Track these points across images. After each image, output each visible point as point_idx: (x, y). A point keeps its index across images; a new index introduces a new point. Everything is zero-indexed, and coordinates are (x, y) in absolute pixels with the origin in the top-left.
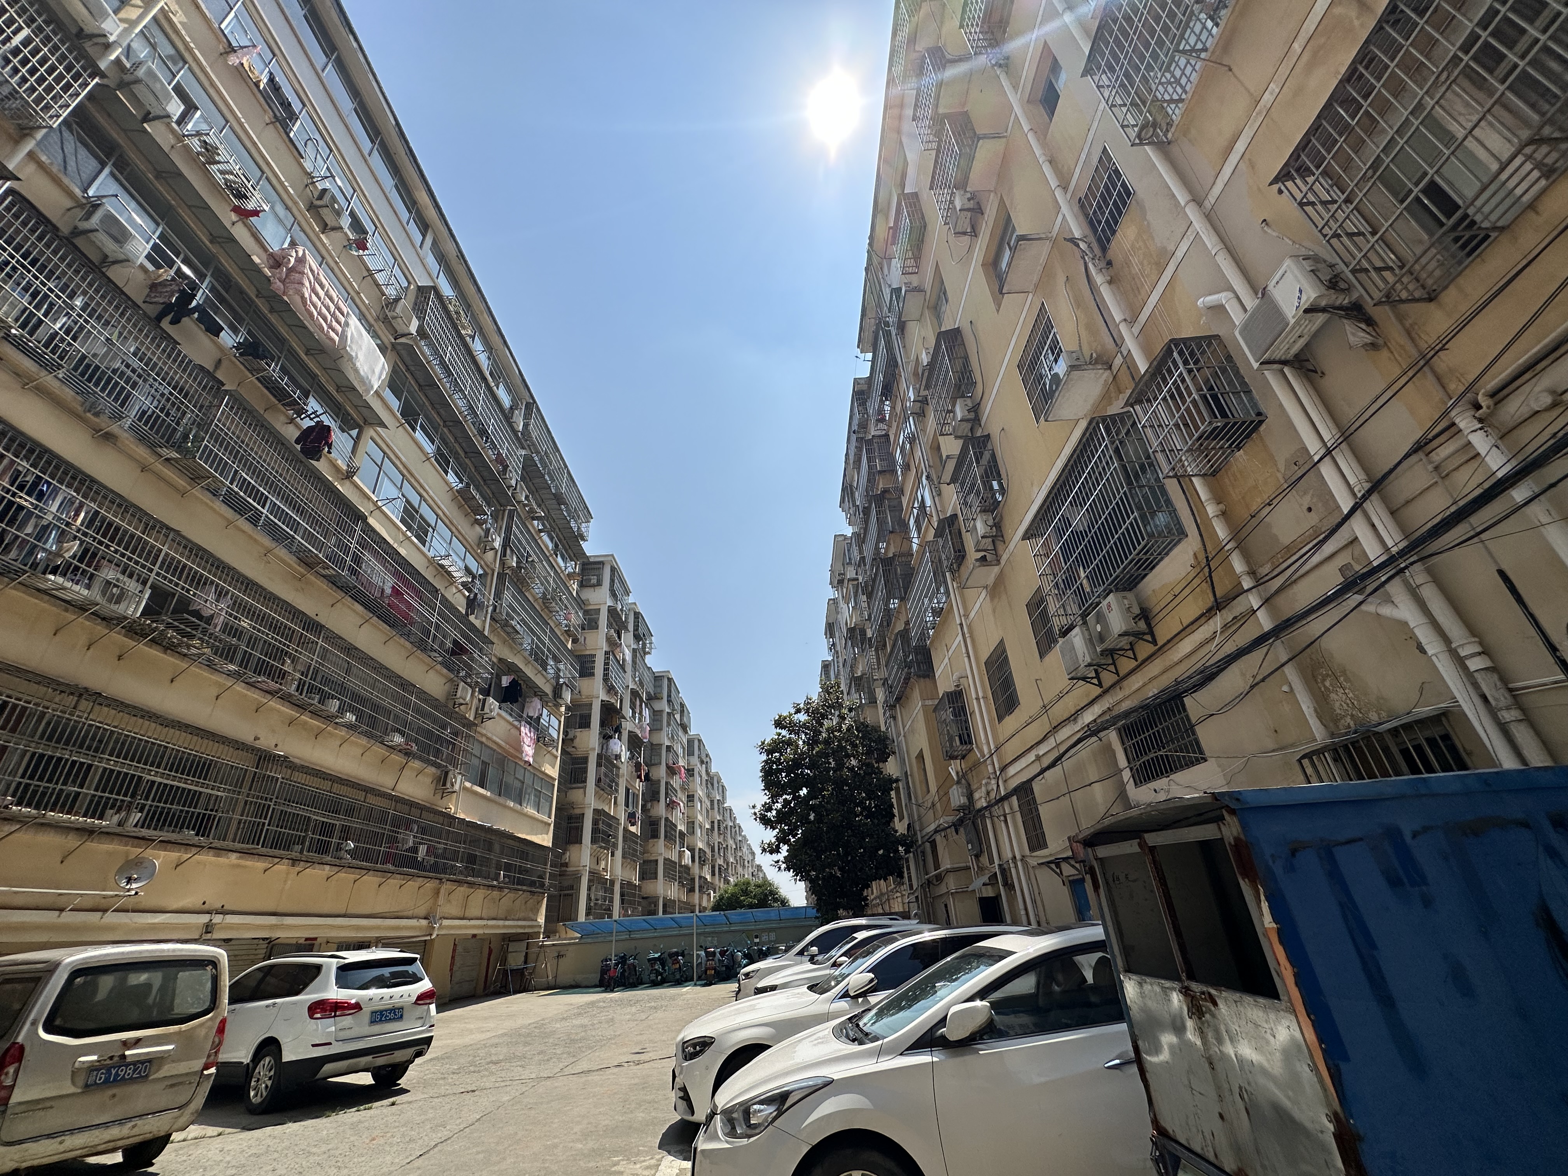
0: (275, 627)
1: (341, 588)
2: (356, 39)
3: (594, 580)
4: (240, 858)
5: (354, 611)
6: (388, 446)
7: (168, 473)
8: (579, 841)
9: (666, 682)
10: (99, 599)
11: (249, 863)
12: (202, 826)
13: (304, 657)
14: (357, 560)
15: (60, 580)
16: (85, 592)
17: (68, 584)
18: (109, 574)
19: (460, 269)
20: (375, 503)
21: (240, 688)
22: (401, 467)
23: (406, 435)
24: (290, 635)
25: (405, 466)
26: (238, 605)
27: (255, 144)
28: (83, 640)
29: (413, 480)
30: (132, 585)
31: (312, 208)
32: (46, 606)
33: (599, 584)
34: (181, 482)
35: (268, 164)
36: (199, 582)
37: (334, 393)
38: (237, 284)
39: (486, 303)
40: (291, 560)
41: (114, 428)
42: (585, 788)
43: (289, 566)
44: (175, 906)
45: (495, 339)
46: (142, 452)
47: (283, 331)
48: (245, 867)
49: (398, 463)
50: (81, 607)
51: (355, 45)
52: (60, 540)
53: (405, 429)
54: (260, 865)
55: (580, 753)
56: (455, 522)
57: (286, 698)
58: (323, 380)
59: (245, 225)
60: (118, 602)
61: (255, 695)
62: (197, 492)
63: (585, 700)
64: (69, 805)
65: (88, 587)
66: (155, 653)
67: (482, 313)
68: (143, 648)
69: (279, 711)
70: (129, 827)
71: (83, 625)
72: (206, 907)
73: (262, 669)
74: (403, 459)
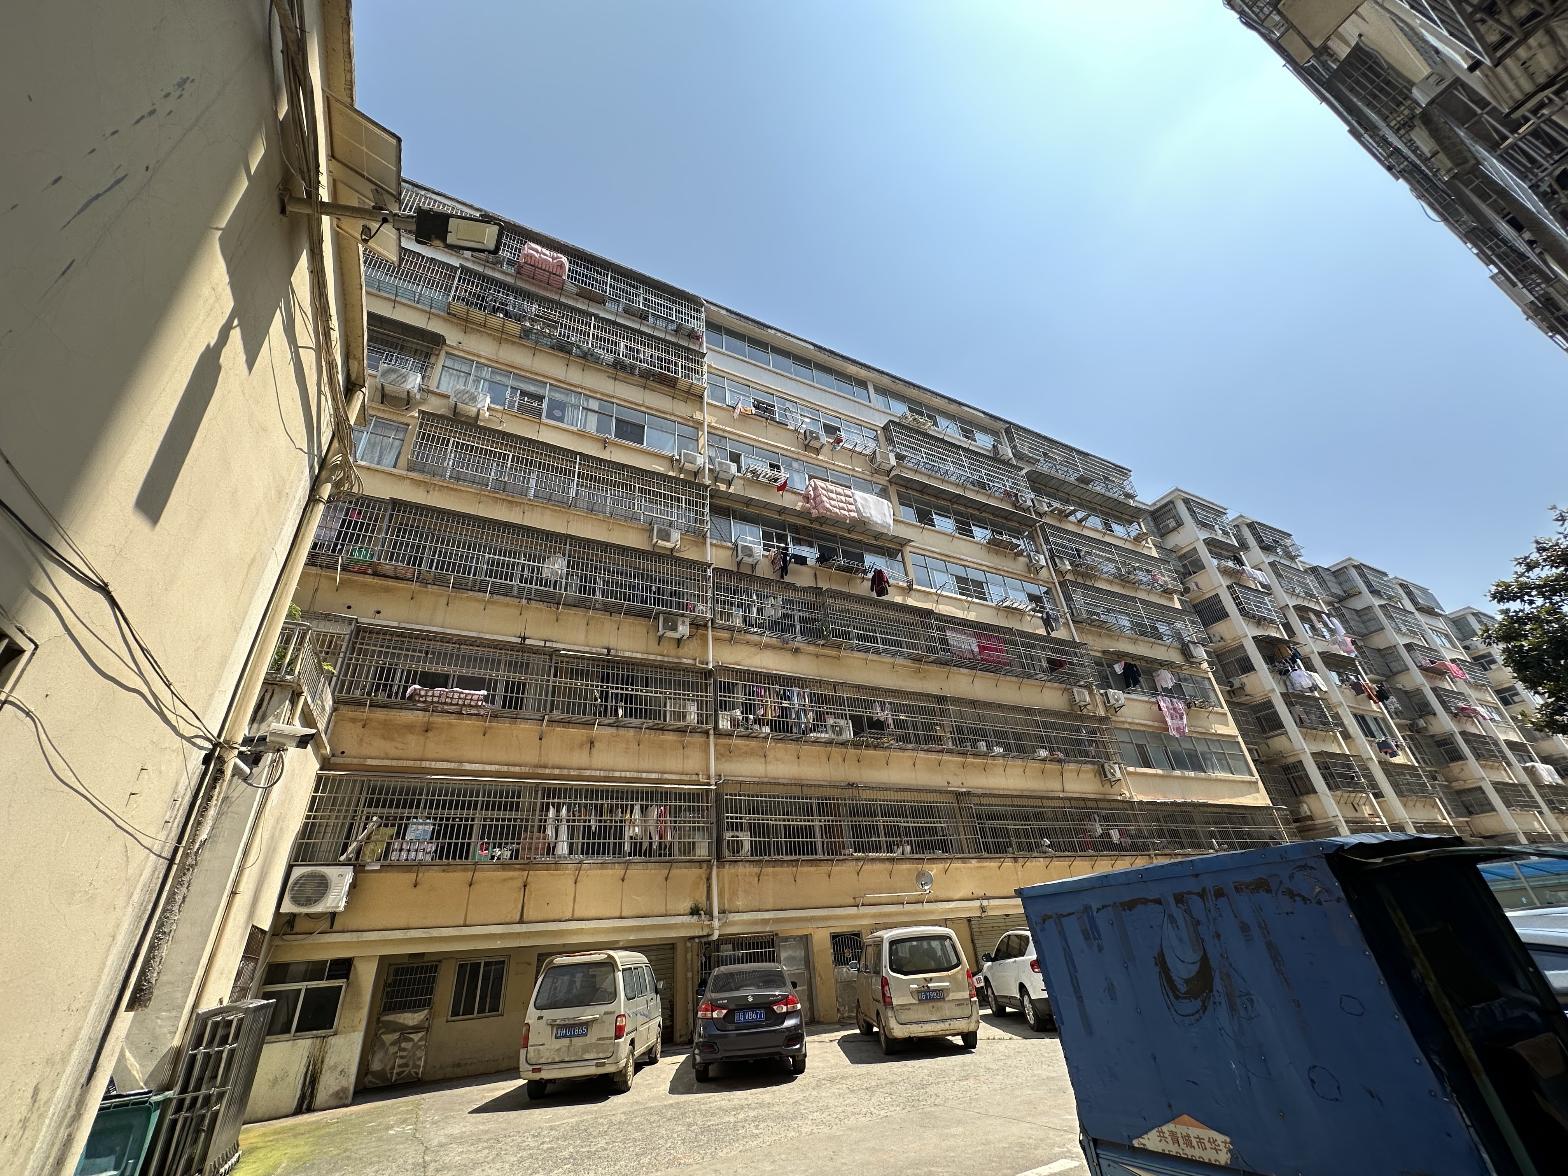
0: (922, 710)
1: (946, 664)
2: (772, 328)
3: (1172, 524)
4: (978, 862)
5: (962, 674)
6: (923, 549)
7: (827, 651)
8: (1311, 790)
9: (1354, 573)
10: (833, 736)
11: (986, 864)
12: (945, 846)
13: (946, 722)
14: (944, 641)
15: (815, 734)
16: (827, 736)
17: (819, 735)
18: (831, 721)
19: (900, 388)
20: (936, 594)
21: (922, 755)
22: (939, 557)
23: (931, 533)
24: (932, 712)
25: (941, 554)
26: (896, 708)
27: (768, 444)
28: (840, 760)
29: (952, 560)
30: (842, 722)
31: (807, 447)
32: (818, 748)
33: (1180, 524)
34: (834, 653)
35: (778, 447)
36: (869, 704)
37: (875, 542)
38: (801, 525)
39: (929, 391)
40: (908, 663)
41: (796, 645)
42: (1286, 733)
43: (909, 667)
44: (957, 897)
45: (953, 408)
46: (812, 648)
47: (831, 530)
48: (985, 867)
49: (935, 556)
50: (829, 743)
51: (773, 332)
52: (806, 715)
53: (927, 529)
54: (994, 864)
55: (1259, 699)
56: (999, 567)
57: (950, 752)
58: (866, 540)
59: (788, 491)
60: (841, 734)
61: (933, 756)
62: (843, 653)
63: (1234, 644)
64: (877, 848)
65: (826, 732)
66: (871, 752)
67: (931, 400)
68: (865, 752)
69: (951, 761)
70: (908, 855)
71: (835, 751)
72: (975, 896)
73: (928, 740)
74: (937, 550)
